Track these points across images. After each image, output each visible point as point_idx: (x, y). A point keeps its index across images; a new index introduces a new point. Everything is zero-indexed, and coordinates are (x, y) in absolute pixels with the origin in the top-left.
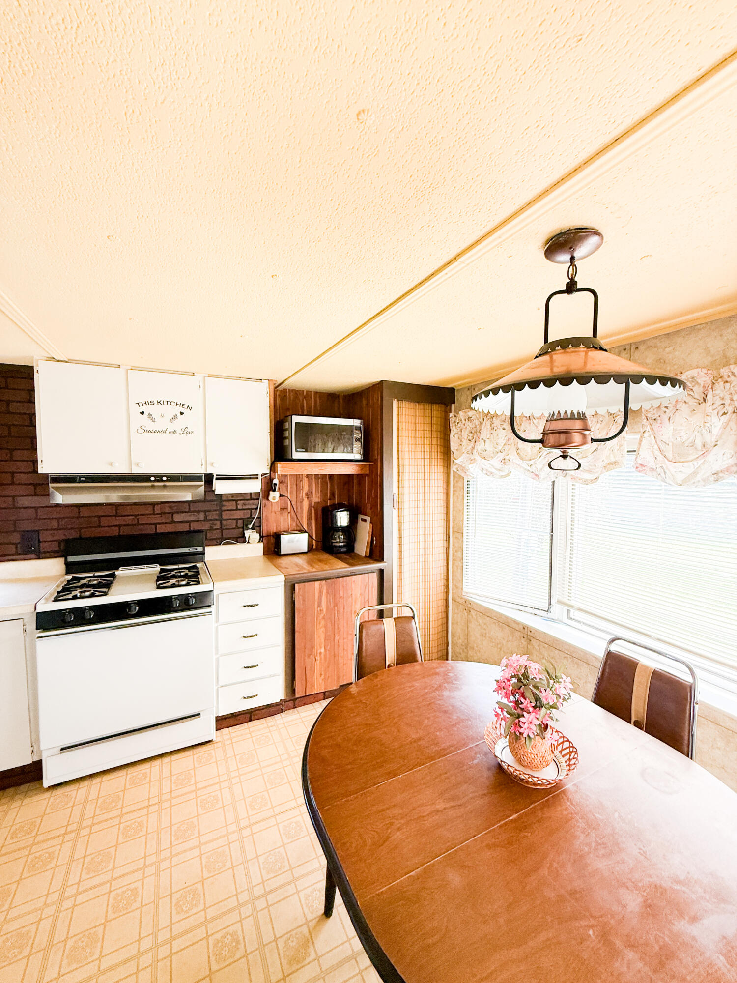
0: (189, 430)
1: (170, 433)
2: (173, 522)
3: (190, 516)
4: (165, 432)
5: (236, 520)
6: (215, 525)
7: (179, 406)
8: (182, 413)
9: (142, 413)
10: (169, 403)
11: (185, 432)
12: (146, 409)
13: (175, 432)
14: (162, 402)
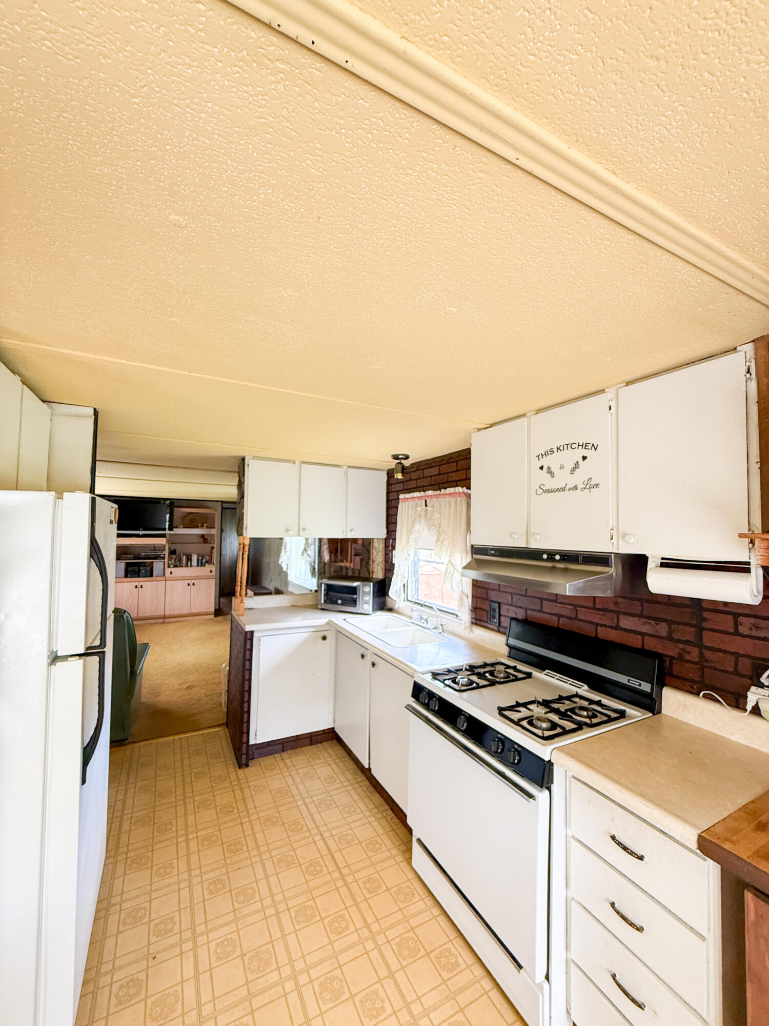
0: (592, 483)
1: (569, 490)
2: (617, 628)
3: (644, 623)
4: (563, 489)
5: (737, 655)
6: (689, 653)
7: (580, 447)
8: (584, 458)
9: (542, 468)
10: (569, 446)
11: (588, 487)
12: (545, 462)
13: (575, 488)
14: (561, 448)
